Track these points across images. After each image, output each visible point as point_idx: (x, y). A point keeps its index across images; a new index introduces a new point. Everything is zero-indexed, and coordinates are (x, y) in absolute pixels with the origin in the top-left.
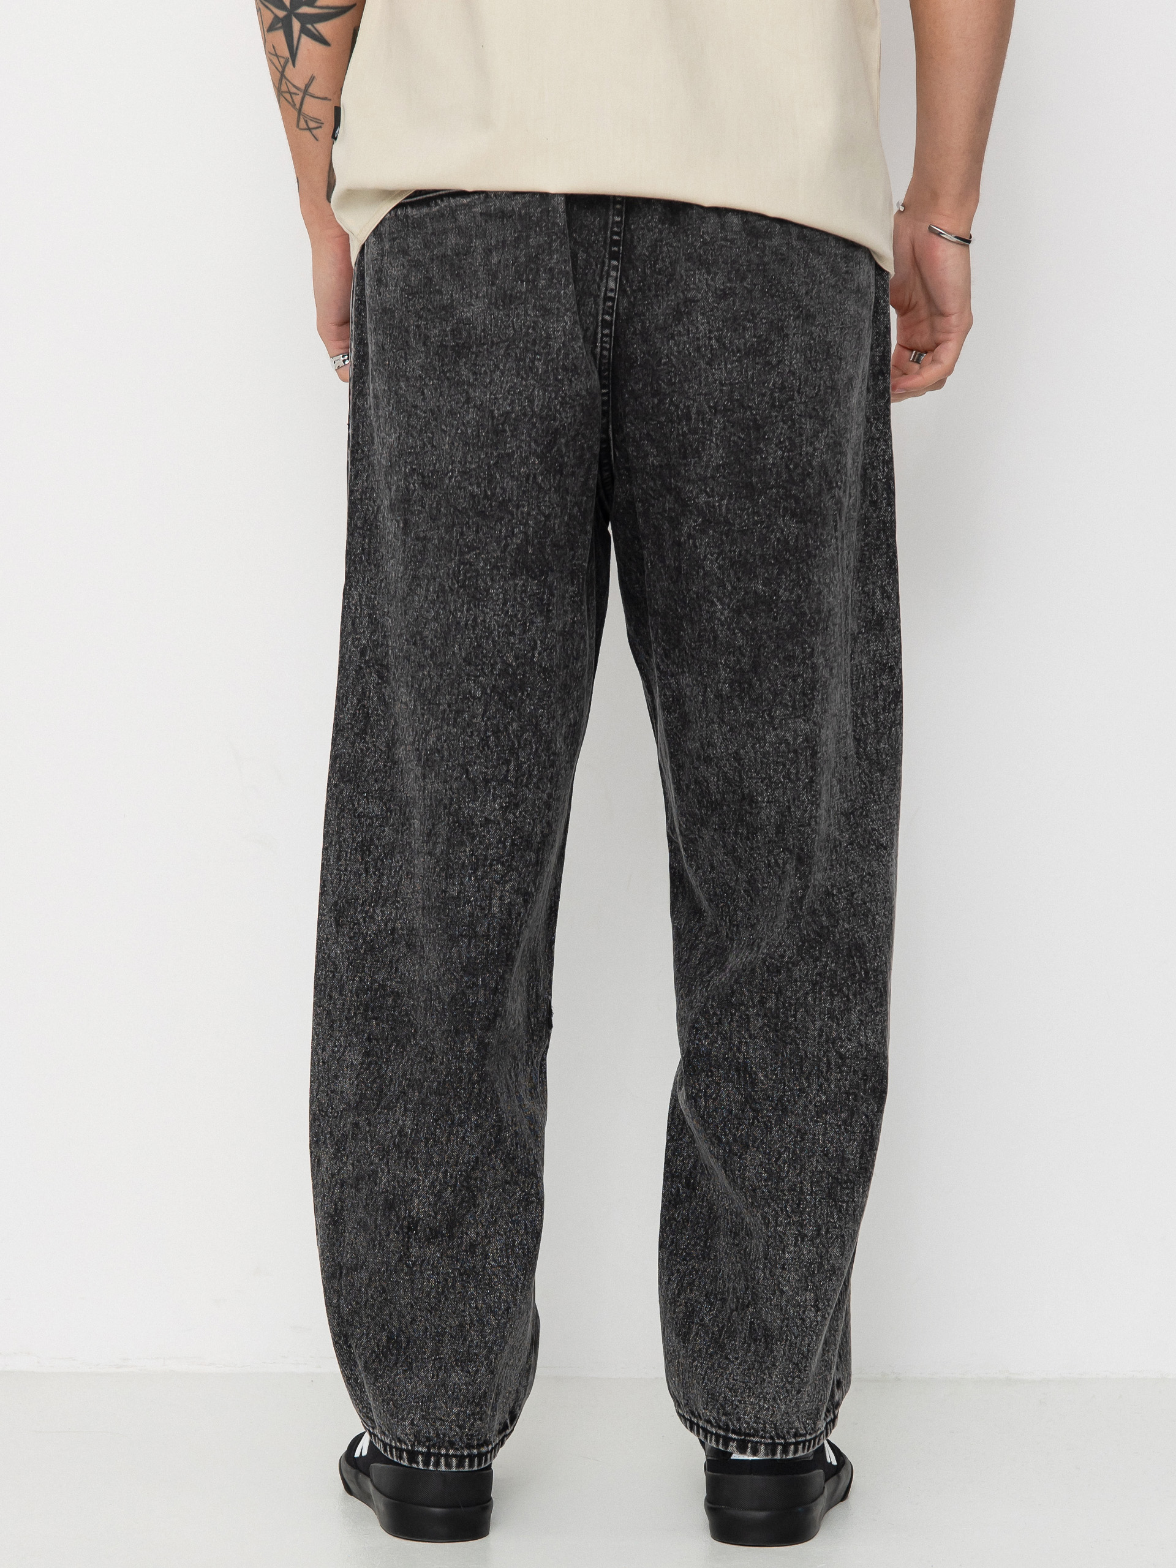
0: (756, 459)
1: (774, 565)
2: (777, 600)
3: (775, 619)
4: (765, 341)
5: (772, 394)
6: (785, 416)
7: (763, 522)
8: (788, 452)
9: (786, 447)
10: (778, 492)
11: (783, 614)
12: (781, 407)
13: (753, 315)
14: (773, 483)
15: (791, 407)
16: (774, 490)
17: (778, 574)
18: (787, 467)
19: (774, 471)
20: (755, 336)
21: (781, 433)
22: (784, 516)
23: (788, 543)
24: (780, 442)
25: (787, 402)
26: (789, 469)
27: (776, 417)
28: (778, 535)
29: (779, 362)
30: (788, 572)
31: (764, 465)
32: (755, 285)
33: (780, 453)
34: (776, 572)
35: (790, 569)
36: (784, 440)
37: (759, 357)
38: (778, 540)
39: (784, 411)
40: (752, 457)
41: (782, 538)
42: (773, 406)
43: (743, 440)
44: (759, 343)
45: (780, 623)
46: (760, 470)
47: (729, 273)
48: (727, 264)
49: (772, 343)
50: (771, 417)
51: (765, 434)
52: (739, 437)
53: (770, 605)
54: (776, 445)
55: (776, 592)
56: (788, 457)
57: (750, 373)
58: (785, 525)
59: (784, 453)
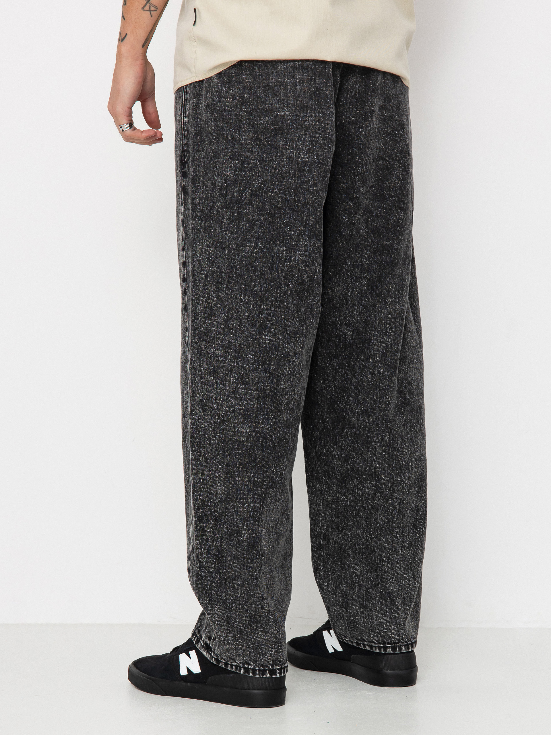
0: (386, 184)
1: (392, 232)
2: (392, 248)
3: (391, 257)
4: (396, 130)
5: (396, 154)
6: (401, 164)
7: (388, 212)
8: (401, 181)
9: (400, 178)
10: (395, 199)
11: (395, 255)
12: (399, 160)
13: (392, 118)
14: (393, 194)
15: (404, 161)
16: (394, 198)
17: (394, 236)
18: (400, 187)
19: (394, 189)
20: (392, 128)
21: (398, 172)
22: (397, 210)
23: (399, 223)
24: (398, 176)
25: (402, 159)
26: (401, 189)
27: (396, 165)
28: (394, 218)
29: (401, 140)
30: (398, 236)
31: (390, 186)
32: (394, 104)
33: (397, 181)
34: (392, 235)
35: (399, 235)
36: (399, 175)
37: (393, 137)
38: (394, 221)
39: (400, 162)
40: (384, 182)
41: (396, 220)
42: (396, 160)
43: (381, 174)
44: (393, 131)
45: (393, 259)
46: (387, 189)
47: (385, 98)
48: (384, 94)
49: (398, 131)
50: (394, 164)
51: (391, 172)
52: (380, 173)
53: (389, 250)
54: (396, 178)
55: (392, 245)
56: (401, 183)
57: (387, 144)
58: (398, 214)
59: (399, 181)
